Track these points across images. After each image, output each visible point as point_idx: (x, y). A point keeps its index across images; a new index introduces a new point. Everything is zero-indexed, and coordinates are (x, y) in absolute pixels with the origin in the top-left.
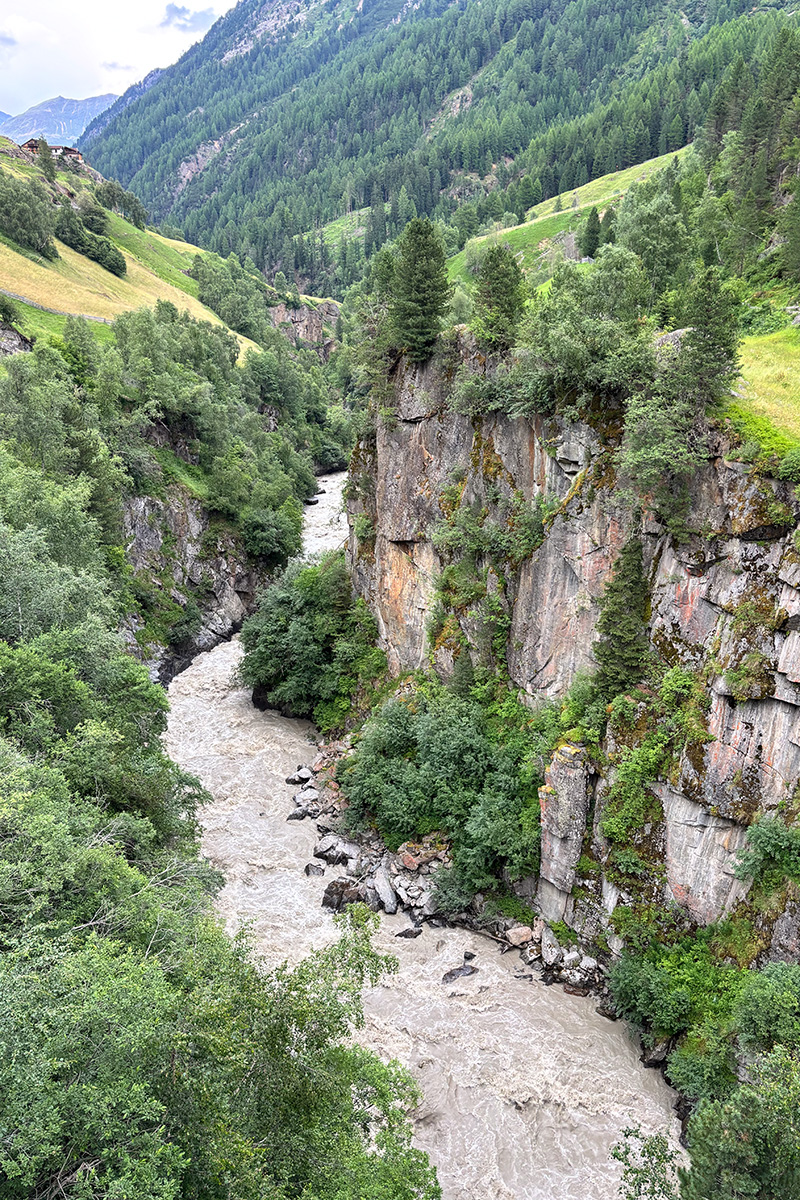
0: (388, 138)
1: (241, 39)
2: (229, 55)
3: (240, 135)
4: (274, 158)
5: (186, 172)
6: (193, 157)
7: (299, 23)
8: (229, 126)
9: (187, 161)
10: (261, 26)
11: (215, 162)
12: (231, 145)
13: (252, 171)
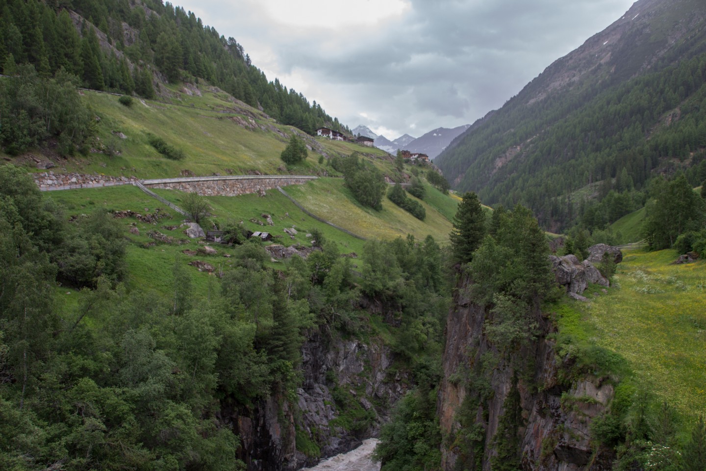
0: (621, 140)
1: (539, 93)
2: (532, 101)
3: (531, 142)
4: (549, 154)
5: (499, 163)
6: (504, 155)
7: (574, 82)
8: (527, 138)
9: (500, 157)
10: (552, 85)
11: (516, 157)
12: (526, 148)
13: (536, 161)
